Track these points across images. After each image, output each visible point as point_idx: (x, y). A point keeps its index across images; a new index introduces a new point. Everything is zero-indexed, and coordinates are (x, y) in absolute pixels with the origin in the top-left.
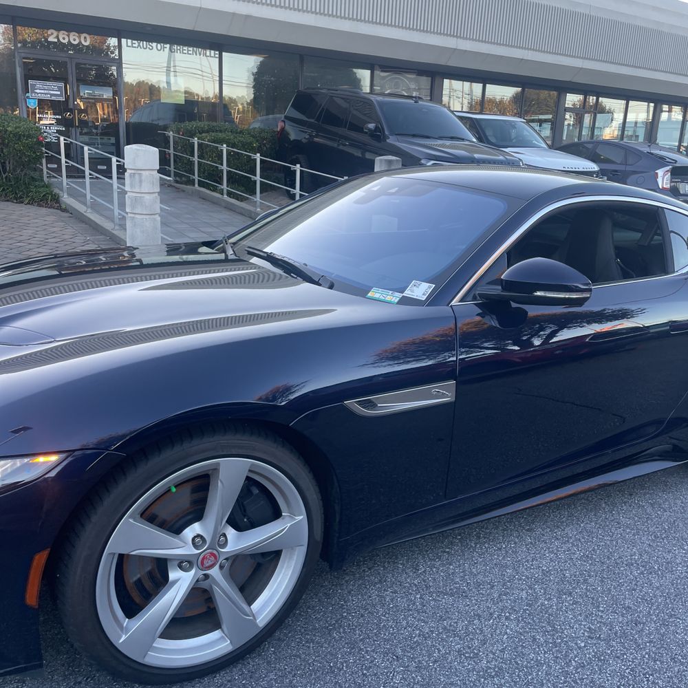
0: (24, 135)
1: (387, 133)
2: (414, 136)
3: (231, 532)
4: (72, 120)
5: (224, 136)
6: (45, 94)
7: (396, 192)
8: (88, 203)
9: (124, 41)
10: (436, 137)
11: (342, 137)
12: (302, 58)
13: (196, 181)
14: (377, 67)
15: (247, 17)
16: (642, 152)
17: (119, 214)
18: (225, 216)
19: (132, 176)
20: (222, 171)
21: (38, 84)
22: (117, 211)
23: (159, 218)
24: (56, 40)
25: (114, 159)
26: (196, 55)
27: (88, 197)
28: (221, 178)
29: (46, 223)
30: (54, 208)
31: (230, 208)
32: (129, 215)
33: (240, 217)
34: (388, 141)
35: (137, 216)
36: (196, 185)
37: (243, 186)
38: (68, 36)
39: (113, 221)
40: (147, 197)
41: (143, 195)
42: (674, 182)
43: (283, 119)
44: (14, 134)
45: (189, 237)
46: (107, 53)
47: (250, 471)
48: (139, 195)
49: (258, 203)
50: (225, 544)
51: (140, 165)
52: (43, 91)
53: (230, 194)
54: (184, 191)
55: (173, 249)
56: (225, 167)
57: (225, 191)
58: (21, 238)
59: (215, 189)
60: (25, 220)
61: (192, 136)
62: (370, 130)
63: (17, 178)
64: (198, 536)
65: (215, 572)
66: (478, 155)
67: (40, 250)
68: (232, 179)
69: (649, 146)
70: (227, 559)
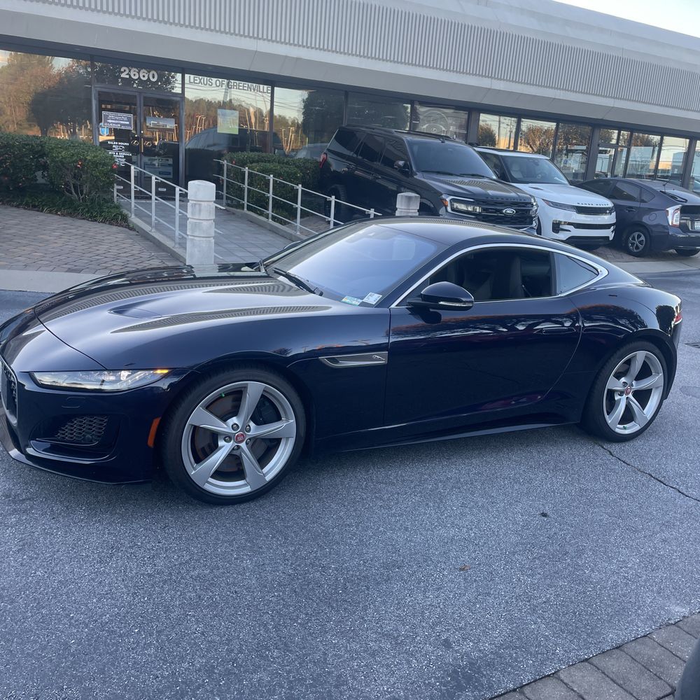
0: (100, 164)
1: (414, 169)
2: (438, 173)
3: (252, 424)
4: (139, 147)
5: (272, 166)
6: (116, 124)
7: (373, 236)
8: (153, 224)
9: (187, 76)
10: (458, 174)
11: (377, 171)
12: (347, 94)
13: (246, 205)
15: (298, 59)
16: (655, 191)
17: (180, 235)
18: (270, 238)
19: (194, 205)
20: (268, 198)
21: (111, 115)
22: (177, 232)
23: (213, 240)
24: (128, 77)
25: (178, 188)
26: (251, 90)
27: (153, 219)
28: (268, 203)
29: (117, 239)
30: (122, 226)
31: (274, 231)
32: (190, 237)
33: (283, 240)
34: (415, 177)
35: (196, 238)
36: (245, 209)
37: (287, 211)
38: (139, 73)
39: (174, 241)
40: (205, 223)
41: (201, 221)
42: (684, 219)
43: (325, 151)
44: (92, 163)
45: (237, 256)
46: (168, 78)
47: (264, 391)
48: (198, 221)
49: (298, 228)
50: (249, 431)
51: (200, 197)
52: (114, 121)
53: (274, 218)
54: (234, 214)
55: (224, 268)
56: (271, 195)
57: (270, 216)
58: (98, 252)
59: (261, 214)
60: (99, 237)
61: (244, 165)
62: (399, 166)
63: (92, 199)
64: (235, 424)
65: (243, 445)
66: (492, 191)
67: (115, 263)
68: (277, 205)
69: (664, 185)
70: (249, 439)
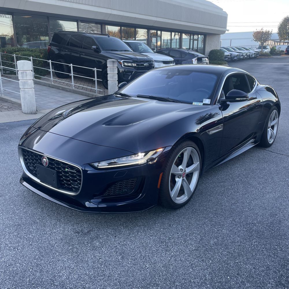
1: (101, 50)
2: (112, 50)
10: (120, 50)
12: (48, 18)
14: (79, 21)
15: (27, 1)
16: (186, 53)
19: (21, 73)
23: (34, 90)
26: (2, 17)
32: (21, 89)
40: (29, 81)
48: (26, 81)
49: (52, 80)
50: (186, 171)
51: (25, 69)
62: (94, 49)
64: (181, 169)
65: (185, 178)
69: (188, 50)
